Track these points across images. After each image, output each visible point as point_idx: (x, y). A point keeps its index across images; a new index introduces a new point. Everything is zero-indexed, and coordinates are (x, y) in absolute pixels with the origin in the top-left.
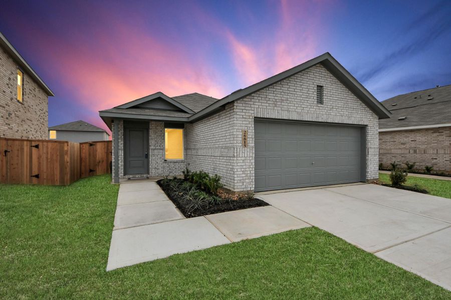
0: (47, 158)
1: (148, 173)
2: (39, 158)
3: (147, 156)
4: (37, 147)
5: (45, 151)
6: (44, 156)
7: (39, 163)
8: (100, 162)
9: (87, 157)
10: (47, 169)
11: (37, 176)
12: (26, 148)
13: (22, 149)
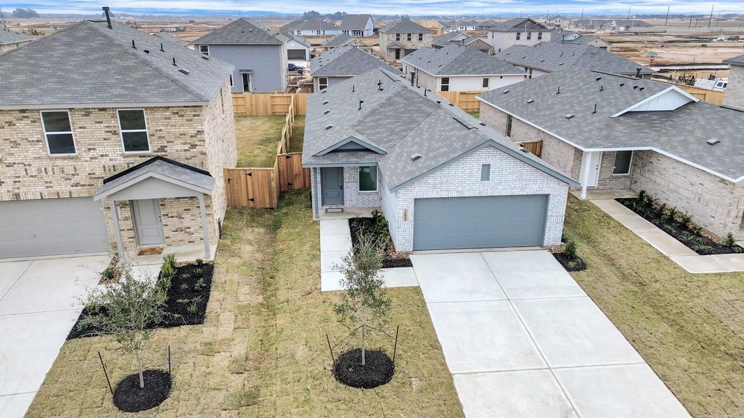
0: (258, 185)
1: (343, 204)
2: (253, 184)
3: (342, 187)
4: (250, 174)
5: (256, 179)
6: (256, 183)
7: (253, 189)
8: (296, 175)
9: (285, 170)
10: (259, 194)
11: (252, 200)
12: (243, 177)
13: (240, 177)
